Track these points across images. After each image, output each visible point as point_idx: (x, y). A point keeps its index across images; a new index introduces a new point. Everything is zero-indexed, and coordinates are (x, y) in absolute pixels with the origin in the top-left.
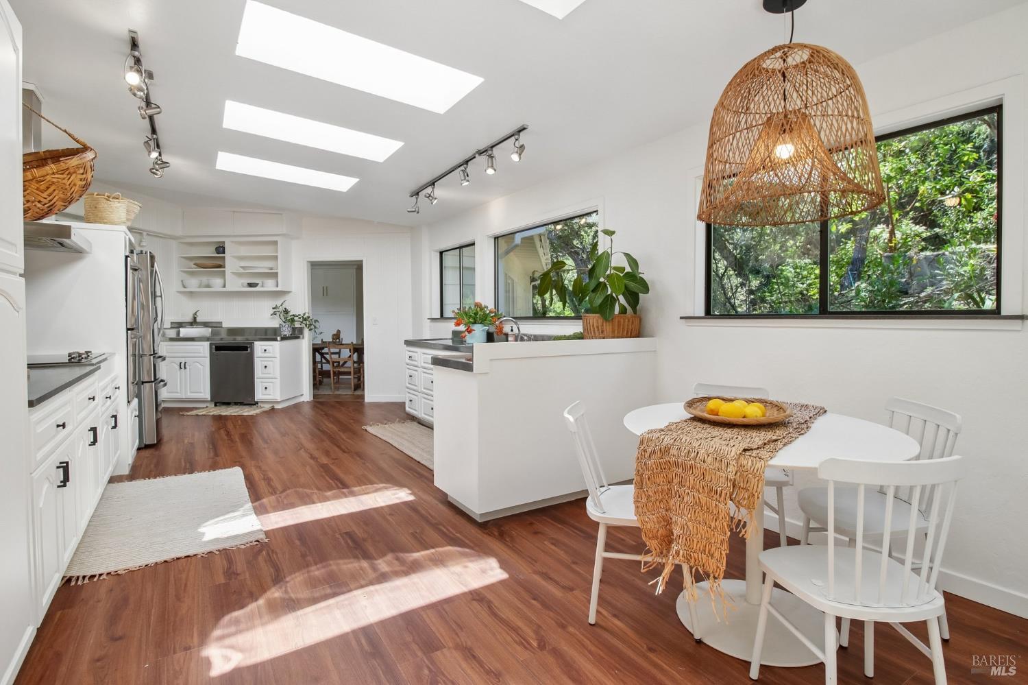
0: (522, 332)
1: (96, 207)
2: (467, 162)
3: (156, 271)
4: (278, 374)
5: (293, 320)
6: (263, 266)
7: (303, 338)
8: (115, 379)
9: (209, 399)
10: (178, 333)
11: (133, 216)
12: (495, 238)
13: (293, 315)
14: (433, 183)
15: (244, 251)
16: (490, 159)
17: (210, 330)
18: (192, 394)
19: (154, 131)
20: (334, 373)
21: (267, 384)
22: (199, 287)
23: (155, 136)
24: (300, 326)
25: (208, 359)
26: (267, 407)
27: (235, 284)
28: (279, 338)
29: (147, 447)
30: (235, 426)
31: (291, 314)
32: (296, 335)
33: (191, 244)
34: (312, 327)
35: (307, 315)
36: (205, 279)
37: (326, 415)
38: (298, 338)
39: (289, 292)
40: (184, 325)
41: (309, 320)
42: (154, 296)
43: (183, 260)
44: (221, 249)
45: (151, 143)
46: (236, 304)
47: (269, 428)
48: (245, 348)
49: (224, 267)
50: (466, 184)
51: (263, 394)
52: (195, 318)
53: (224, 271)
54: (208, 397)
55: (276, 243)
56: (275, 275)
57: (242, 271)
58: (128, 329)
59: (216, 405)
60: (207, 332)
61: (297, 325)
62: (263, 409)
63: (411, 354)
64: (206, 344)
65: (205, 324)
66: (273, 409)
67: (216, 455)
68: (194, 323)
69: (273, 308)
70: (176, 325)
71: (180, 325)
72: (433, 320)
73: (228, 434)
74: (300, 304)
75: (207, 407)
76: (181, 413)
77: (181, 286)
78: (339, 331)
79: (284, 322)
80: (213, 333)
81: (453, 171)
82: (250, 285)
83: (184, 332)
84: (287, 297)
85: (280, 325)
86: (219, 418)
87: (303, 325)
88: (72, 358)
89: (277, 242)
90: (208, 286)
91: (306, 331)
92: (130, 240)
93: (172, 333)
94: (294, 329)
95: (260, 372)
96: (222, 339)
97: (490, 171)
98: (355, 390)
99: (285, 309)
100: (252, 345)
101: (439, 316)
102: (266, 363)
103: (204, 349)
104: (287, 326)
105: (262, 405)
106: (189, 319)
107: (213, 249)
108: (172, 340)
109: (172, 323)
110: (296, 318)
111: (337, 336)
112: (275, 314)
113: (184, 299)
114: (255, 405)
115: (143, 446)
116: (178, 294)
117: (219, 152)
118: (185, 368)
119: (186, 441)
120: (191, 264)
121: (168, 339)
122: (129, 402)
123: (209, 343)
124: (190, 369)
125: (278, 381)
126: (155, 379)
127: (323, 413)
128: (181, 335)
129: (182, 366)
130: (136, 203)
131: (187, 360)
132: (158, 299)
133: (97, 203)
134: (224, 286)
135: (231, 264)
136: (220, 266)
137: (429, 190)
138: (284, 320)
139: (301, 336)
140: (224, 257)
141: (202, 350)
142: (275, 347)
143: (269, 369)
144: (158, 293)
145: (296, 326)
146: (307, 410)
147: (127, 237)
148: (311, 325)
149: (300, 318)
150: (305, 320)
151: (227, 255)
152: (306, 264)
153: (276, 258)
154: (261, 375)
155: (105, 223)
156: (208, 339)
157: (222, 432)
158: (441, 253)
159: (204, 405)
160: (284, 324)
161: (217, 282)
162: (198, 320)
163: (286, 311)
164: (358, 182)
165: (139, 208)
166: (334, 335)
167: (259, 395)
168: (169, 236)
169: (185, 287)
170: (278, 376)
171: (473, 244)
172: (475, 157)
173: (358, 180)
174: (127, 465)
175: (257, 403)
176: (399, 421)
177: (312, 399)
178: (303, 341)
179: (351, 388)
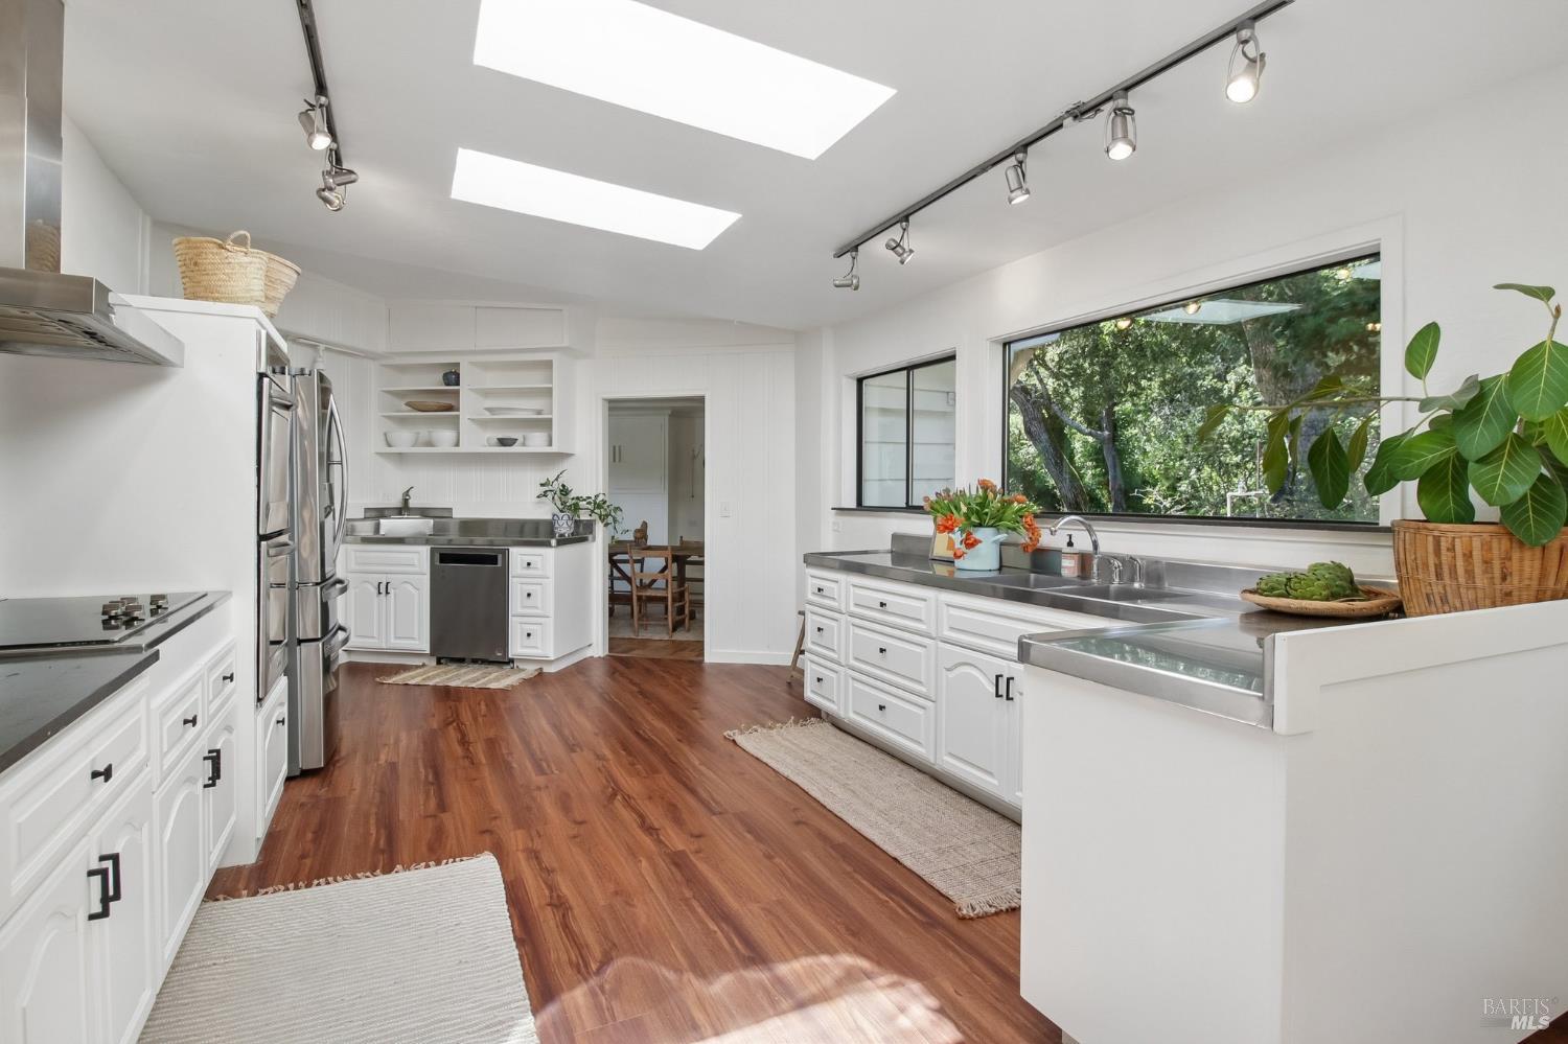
0: (1104, 548)
1: (196, 264)
2: (1025, 146)
3: (332, 414)
4: (551, 610)
5: (576, 508)
6: (526, 408)
7: (594, 539)
8: (230, 651)
9: (428, 652)
10: (377, 528)
11: (281, 293)
12: (1005, 345)
13: (578, 498)
14: (904, 217)
15: (492, 380)
16: (1119, 120)
17: (432, 521)
18: (398, 641)
19: (321, 88)
20: (639, 598)
21: (532, 627)
22: (415, 445)
23: (323, 100)
24: (589, 518)
25: (428, 577)
26: (530, 670)
27: (476, 440)
28: (553, 542)
29: (306, 774)
30: (475, 719)
31: (572, 495)
32: (581, 534)
33: (402, 369)
34: (610, 519)
35: (601, 498)
36: (424, 432)
37: (641, 692)
38: (584, 540)
39: (572, 455)
40: (386, 513)
41: (605, 506)
42: (327, 461)
43: (389, 396)
44: (452, 377)
45: (318, 116)
46: (476, 476)
47: (538, 722)
48: (492, 560)
49: (458, 410)
50: (1020, 199)
51: (523, 647)
52: (406, 501)
53: (458, 417)
54: (427, 649)
55: (548, 365)
56: (546, 425)
57: (488, 415)
58: (261, 538)
59: (439, 662)
60: (425, 525)
61: (584, 516)
62: (523, 675)
63: (822, 584)
64: (425, 550)
65: (424, 513)
66: (541, 674)
67: (443, 806)
68: (404, 509)
69: (542, 485)
70: (373, 514)
71: (380, 513)
72: (841, 510)
73: (464, 742)
74: (588, 477)
75: (424, 665)
76: (378, 679)
77: (384, 443)
78: (645, 524)
79: (561, 511)
80: (439, 530)
81: (974, 176)
82: (503, 442)
83: (389, 526)
84: (567, 465)
85: (554, 515)
86: (446, 694)
87: (595, 517)
88: (111, 618)
89: (551, 362)
90: (430, 444)
91: (599, 527)
92: (268, 336)
93: (366, 528)
94: (577, 523)
95: (519, 605)
96: (450, 542)
97: (1121, 151)
98: (674, 630)
99: (563, 486)
100: (505, 553)
101: (853, 505)
102: (529, 589)
103: (421, 557)
104: (566, 518)
105: (521, 667)
106: (396, 502)
107: (439, 376)
108: (366, 540)
109: (367, 510)
110: (583, 504)
111: (642, 533)
112: (545, 494)
113: (389, 467)
114: (507, 663)
115: (298, 773)
116: (378, 457)
117: (460, 150)
118: (387, 593)
119: (383, 758)
120: (402, 404)
121: (359, 539)
122: (259, 700)
123: (429, 547)
124: (395, 595)
125: (550, 622)
126: (325, 629)
127: (635, 689)
128: (382, 532)
129: (383, 589)
130: (288, 263)
131: (390, 578)
132: (336, 469)
133: (199, 255)
134: (457, 444)
135: (470, 404)
136: (450, 408)
137: (895, 233)
138: (561, 507)
139: (590, 537)
140: (458, 392)
141: (416, 562)
142: (547, 558)
143: (536, 599)
144: (336, 457)
145: (582, 518)
146: (598, 675)
147: (264, 333)
148: (607, 516)
149: (589, 503)
150: (599, 506)
151: (463, 388)
152: (600, 403)
153: (549, 392)
154: (520, 611)
155: (215, 299)
156: (427, 542)
157: (452, 732)
158: (860, 381)
159: (418, 662)
160: (561, 515)
161: (444, 437)
162: (412, 503)
163: (565, 491)
164: (739, 221)
165: (295, 276)
166: (637, 531)
167: (516, 648)
168: (362, 352)
169: (389, 445)
170: (551, 613)
171: (952, 358)
172: (1061, 126)
173: (740, 216)
174: (254, 843)
175: (512, 661)
176: (796, 722)
177: (607, 653)
178: (595, 544)
179: (666, 626)
